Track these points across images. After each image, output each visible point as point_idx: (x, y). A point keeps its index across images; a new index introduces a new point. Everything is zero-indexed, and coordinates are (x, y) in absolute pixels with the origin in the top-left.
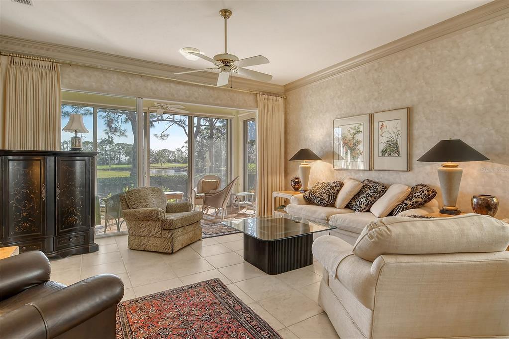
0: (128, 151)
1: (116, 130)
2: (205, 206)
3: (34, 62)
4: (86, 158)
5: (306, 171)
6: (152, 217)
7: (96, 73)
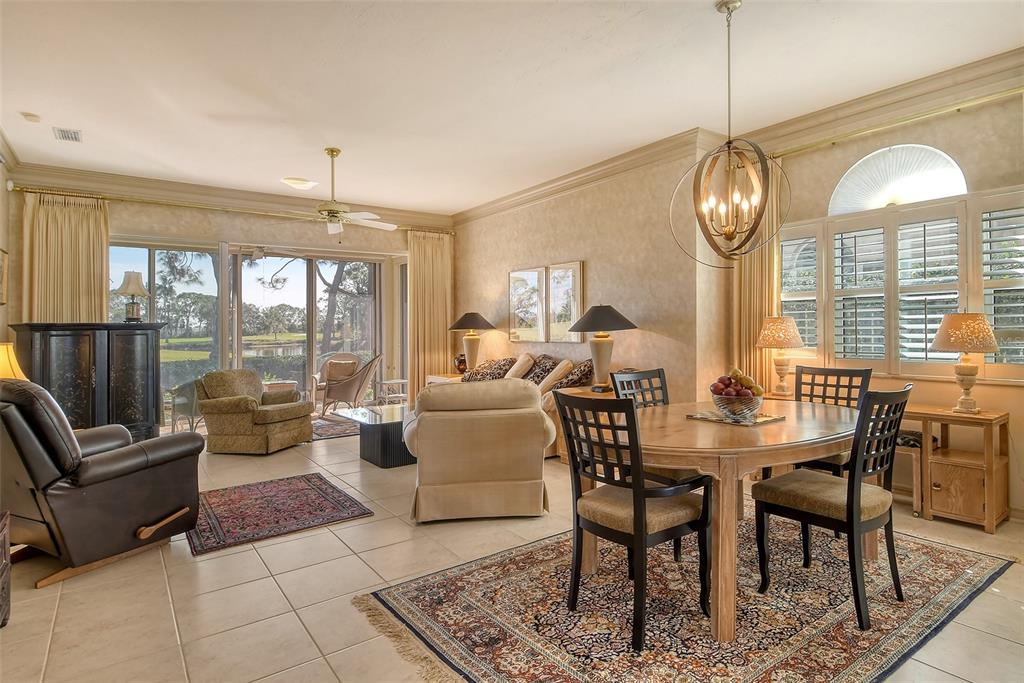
0: (205, 310)
1: (182, 273)
2: (328, 400)
3: (72, 200)
4: (149, 332)
5: (473, 345)
6: (240, 408)
7: (159, 209)
